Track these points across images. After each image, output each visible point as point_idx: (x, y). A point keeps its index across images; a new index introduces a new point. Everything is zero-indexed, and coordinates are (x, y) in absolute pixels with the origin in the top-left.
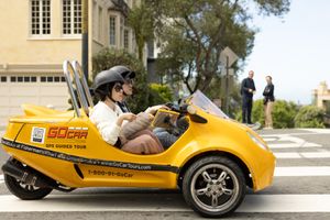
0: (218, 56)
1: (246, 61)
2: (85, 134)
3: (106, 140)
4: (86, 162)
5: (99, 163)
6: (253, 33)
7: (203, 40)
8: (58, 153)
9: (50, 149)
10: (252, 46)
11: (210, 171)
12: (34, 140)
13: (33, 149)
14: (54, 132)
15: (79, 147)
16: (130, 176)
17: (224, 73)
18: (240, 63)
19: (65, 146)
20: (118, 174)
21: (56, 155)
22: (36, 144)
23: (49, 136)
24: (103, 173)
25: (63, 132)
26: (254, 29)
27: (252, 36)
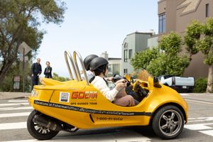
0: (17, 47)
1: (38, 52)
2: (96, 96)
3: (109, 99)
4: (97, 112)
5: (105, 113)
6: (42, 34)
7: (8, 36)
8: (80, 108)
9: (74, 105)
10: (40, 42)
11: (167, 114)
12: (62, 100)
13: (61, 106)
14: (76, 95)
15: (92, 104)
16: (121, 119)
17: (21, 59)
18: (33, 53)
19: (83, 104)
20: (115, 119)
21: (78, 109)
22: (64, 103)
23: (72, 98)
24: (105, 119)
25: (82, 95)
26: (43, 32)
27: (41, 35)
